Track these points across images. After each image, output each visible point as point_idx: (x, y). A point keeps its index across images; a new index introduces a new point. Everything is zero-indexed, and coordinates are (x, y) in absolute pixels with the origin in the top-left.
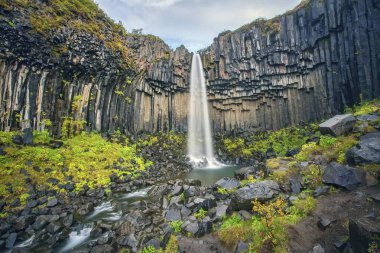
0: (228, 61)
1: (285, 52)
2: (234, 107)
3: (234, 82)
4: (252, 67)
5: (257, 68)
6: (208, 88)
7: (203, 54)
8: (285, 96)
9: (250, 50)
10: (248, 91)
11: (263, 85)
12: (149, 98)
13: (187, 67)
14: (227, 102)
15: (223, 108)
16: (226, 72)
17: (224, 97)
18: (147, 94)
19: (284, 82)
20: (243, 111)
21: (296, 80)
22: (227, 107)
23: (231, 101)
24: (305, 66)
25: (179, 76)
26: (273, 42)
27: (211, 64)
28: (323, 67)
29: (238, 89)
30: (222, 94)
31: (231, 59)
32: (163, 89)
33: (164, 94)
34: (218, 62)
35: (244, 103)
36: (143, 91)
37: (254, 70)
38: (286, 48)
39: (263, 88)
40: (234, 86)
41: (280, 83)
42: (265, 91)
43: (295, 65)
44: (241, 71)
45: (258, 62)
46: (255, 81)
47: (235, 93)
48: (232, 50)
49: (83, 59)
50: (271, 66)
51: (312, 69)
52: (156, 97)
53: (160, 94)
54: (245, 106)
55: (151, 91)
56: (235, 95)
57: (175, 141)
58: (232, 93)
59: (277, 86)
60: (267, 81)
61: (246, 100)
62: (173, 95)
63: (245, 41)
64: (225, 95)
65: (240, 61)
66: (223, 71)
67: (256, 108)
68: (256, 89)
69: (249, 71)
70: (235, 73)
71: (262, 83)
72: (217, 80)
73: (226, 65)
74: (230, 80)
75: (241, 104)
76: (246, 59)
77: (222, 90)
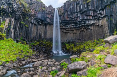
0: (69, 13)
1: (92, 10)
2: (70, 32)
3: (71, 22)
4: (79, 15)
5: (80, 16)
6: (60, 23)
7: (59, 10)
8: (91, 28)
9: (78, 9)
10: (76, 26)
11: (83, 23)
12: (36, 26)
13: (52, 14)
14: (68, 29)
15: (66, 32)
16: (68, 17)
18: (35, 24)
19: (91, 22)
20: (74, 33)
21: (96, 22)
22: (68, 32)
23: (69, 29)
24: (100, 16)
25: (48, 18)
26: (88, 6)
27: (62, 14)
28: (107, 17)
29: (72, 24)
30: (66, 26)
31: (70, 12)
32: (42, 23)
33: (42, 25)
34: (65, 13)
35: (75, 30)
36: (33, 23)
37: (79, 17)
38: (93, 9)
39: (82, 25)
40: (71, 23)
41: (89, 23)
42: (83, 26)
43: (96, 16)
44: (74, 17)
45: (81, 14)
46: (79, 22)
47: (71, 26)
48: (71, 9)
49: (5, 7)
50: (86, 16)
51: (102, 18)
52: (39, 27)
53: (41, 25)
54: (75, 31)
55: (37, 24)
57: (46, 44)
58: (70, 26)
59: (88, 24)
60: (84, 22)
61: (75, 29)
62: (46, 25)
63: (76, 5)
64: (67, 26)
65: (74, 13)
66: (67, 17)
67: (79, 32)
68: (79, 25)
69: (77, 17)
70: (72, 18)
71: (82, 22)
72: (64, 20)
73: (68, 15)
74: (69, 21)
75: (73, 30)
76: (76, 12)
77: (66, 25)
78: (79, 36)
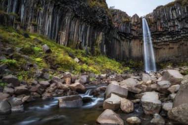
0: (162, 21)
2: (164, 47)
3: (165, 33)
4: (176, 24)
5: (179, 24)
6: (152, 36)
7: (147, 18)
9: (175, 15)
10: (173, 37)
12: (118, 42)
13: (139, 25)
14: (160, 44)
15: (158, 47)
16: (161, 27)
17: (159, 41)
18: (117, 40)
20: (170, 48)
22: (160, 47)
23: (162, 43)
25: (134, 30)
27: (153, 23)
29: (167, 36)
30: (158, 40)
31: (164, 20)
32: (125, 38)
34: (156, 22)
35: (170, 44)
37: (177, 25)
39: (182, 35)
40: (165, 35)
42: (184, 37)
44: (170, 26)
45: (179, 21)
46: (178, 31)
47: (165, 38)
48: (164, 16)
52: (122, 42)
53: (124, 40)
55: (119, 38)
56: (165, 40)
58: (163, 39)
60: (185, 31)
61: (171, 42)
62: (130, 40)
63: (172, 10)
64: (160, 40)
65: (169, 21)
66: (159, 27)
67: (178, 46)
68: (178, 36)
69: (174, 26)
70: (166, 28)
71: (182, 32)
72: (155, 32)
73: (161, 24)
74: (163, 32)
75: (168, 45)
76: (173, 20)
77: (158, 37)
78: (178, 51)
